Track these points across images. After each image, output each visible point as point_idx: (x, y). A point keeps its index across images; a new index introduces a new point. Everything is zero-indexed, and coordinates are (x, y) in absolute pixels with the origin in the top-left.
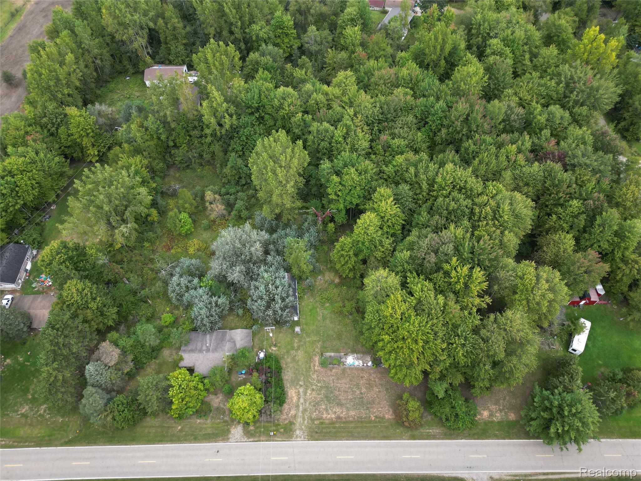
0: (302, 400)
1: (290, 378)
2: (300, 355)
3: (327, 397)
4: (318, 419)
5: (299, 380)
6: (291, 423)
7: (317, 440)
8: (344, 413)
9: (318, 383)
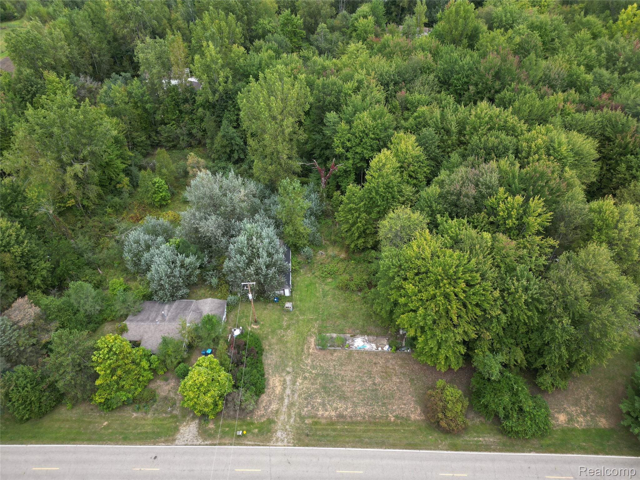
0: (288, 391)
1: (274, 362)
2: (291, 335)
3: (324, 388)
4: (309, 417)
5: (286, 366)
6: (271, 422)
7: (307, 446)
8: (349, 410)
9: (313, 369)
